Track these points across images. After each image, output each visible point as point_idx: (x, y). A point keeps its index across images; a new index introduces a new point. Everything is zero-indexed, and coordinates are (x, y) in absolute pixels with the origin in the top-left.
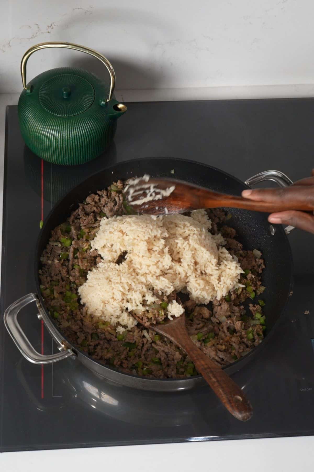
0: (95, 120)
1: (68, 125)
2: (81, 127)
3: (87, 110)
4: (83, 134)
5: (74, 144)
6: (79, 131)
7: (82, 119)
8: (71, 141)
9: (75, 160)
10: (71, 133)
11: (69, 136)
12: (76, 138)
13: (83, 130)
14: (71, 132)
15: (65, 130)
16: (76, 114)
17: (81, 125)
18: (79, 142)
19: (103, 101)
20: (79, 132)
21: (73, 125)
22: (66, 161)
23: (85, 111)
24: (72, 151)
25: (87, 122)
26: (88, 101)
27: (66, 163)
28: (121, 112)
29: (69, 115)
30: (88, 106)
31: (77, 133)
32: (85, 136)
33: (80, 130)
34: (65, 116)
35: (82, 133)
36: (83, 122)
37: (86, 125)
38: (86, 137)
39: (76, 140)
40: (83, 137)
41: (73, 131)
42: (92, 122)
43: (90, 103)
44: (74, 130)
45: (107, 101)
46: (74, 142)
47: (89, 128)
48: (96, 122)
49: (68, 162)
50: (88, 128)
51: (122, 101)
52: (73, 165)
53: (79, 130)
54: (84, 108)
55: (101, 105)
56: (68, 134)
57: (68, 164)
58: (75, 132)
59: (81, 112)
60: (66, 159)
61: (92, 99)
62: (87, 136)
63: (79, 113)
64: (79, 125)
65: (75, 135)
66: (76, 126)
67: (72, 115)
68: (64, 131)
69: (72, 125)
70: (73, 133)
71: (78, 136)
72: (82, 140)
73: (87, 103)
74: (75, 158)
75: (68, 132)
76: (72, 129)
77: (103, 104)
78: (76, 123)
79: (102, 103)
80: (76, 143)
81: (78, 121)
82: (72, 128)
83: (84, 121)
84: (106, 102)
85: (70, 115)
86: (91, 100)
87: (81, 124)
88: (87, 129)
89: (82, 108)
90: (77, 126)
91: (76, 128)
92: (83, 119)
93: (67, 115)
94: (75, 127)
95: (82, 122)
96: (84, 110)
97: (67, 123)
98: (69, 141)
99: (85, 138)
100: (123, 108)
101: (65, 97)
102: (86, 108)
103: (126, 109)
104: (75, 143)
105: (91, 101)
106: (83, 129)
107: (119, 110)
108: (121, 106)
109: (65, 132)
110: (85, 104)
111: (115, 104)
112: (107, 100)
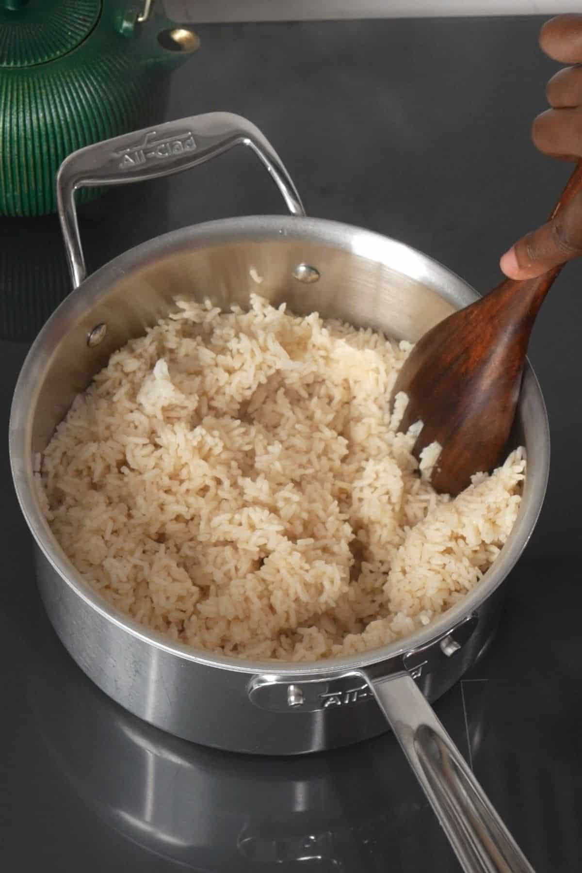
0: (102, 77)
1: (21, 92)
2: (59, 97)
3: (76, 47)
4: (66, 120)
5: (37, 151)
6: (53, 110)
7: (64, 76)
8: (29, 142)
9: (40, 200)
10: (28, 118)
11: (22, 128)
12: (43, 133)
13: (66, 109)
14: (28, 114)
15: (11, 108)
16: (42, 58)
17: (58, 92)
18: (52, 145)
19: (128, 20)
20: (54, 114)
21: (35, 91)
22: (15, 204)
23: (73, 49)
24: (32, 173)
25: (77, 84)
26: (80, 19)
27: (15, 208)
28: (181, 53)
29: (22, 62)
30: (83, 34)
31: (48, 118)
32: (71, 126)
33: (56, 107)
34: (12, 64)
35: (62, 118)
36: (64, 84)
37: (75, 95)
38: (75, 129)
39: (44, 138)
40: (65, 131)
41: (34, 110)
42: (92, 84)
43: (88, 24)
44: (40, 106)
45: (140, 19)
46: (37, 144)
47: (84, 102)
48: (107, 85)
49: (19, 204)
50: (80, 101)
51: (186, 21)
52: (34, 213)
53: (52, 107)
54: (70, 40)
55: (121, 31)
56: (21, 120)
57: (18, 210)
58: (41, 115)
59: (61, 51)
60: (14, 196)
61: (92, 15)
62: (78, 126)
63: (53, 56)
64: (55, 91)
65: (41, 124)
66: (44, 97)
67: (33, 62)
68: (8, 112)
69: (32, 93)
70: (34, 116)
71: (49, 126)
72: (62, 138)
73: (78, 26)
74: (40, 194)
75: (21, 115)
76: (33, 105)
77: (126, 30)
78: (45, 86)
79: (126, 24)
80: (45, 148)
81: (52, 80)
82: (33, 101)
83: (68, 80)
84: (137, 24)
85: (26, 63)
86: (89, 17)
87: (60, 89)
88: (78, 104)
89: (63, 41)
90: (47, 95)
91: (45, 102)
92: (66, 74)
93: (15, 63)
94: (42, 99)
95: (62, 85)
96: (69, 47)
97: (18, 86)
98: (22, 142)
99: (72, 132)
100: (187, 40)
101: (10, 8)
102: (74, 42)
103: (197, 43)
104: (41, 147)
105: (90, 20)
106: (65, 105)
107: (177, 46)
108: (181, 35)
109: (11, 114)
110: (72, 29)
111: (162, 30)
112: (138, 17)
